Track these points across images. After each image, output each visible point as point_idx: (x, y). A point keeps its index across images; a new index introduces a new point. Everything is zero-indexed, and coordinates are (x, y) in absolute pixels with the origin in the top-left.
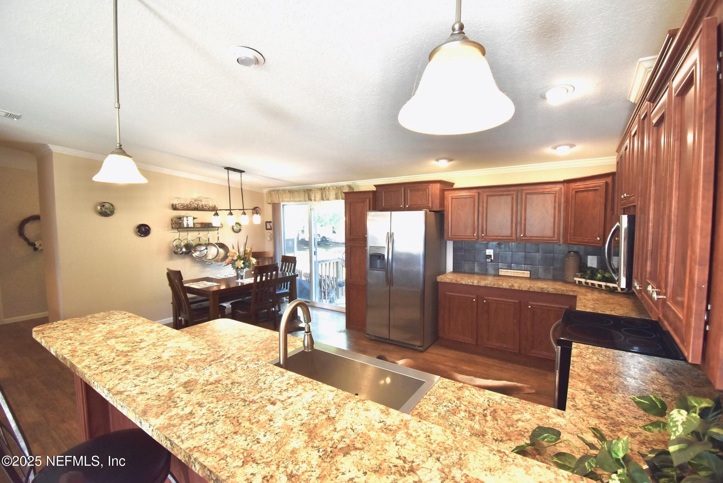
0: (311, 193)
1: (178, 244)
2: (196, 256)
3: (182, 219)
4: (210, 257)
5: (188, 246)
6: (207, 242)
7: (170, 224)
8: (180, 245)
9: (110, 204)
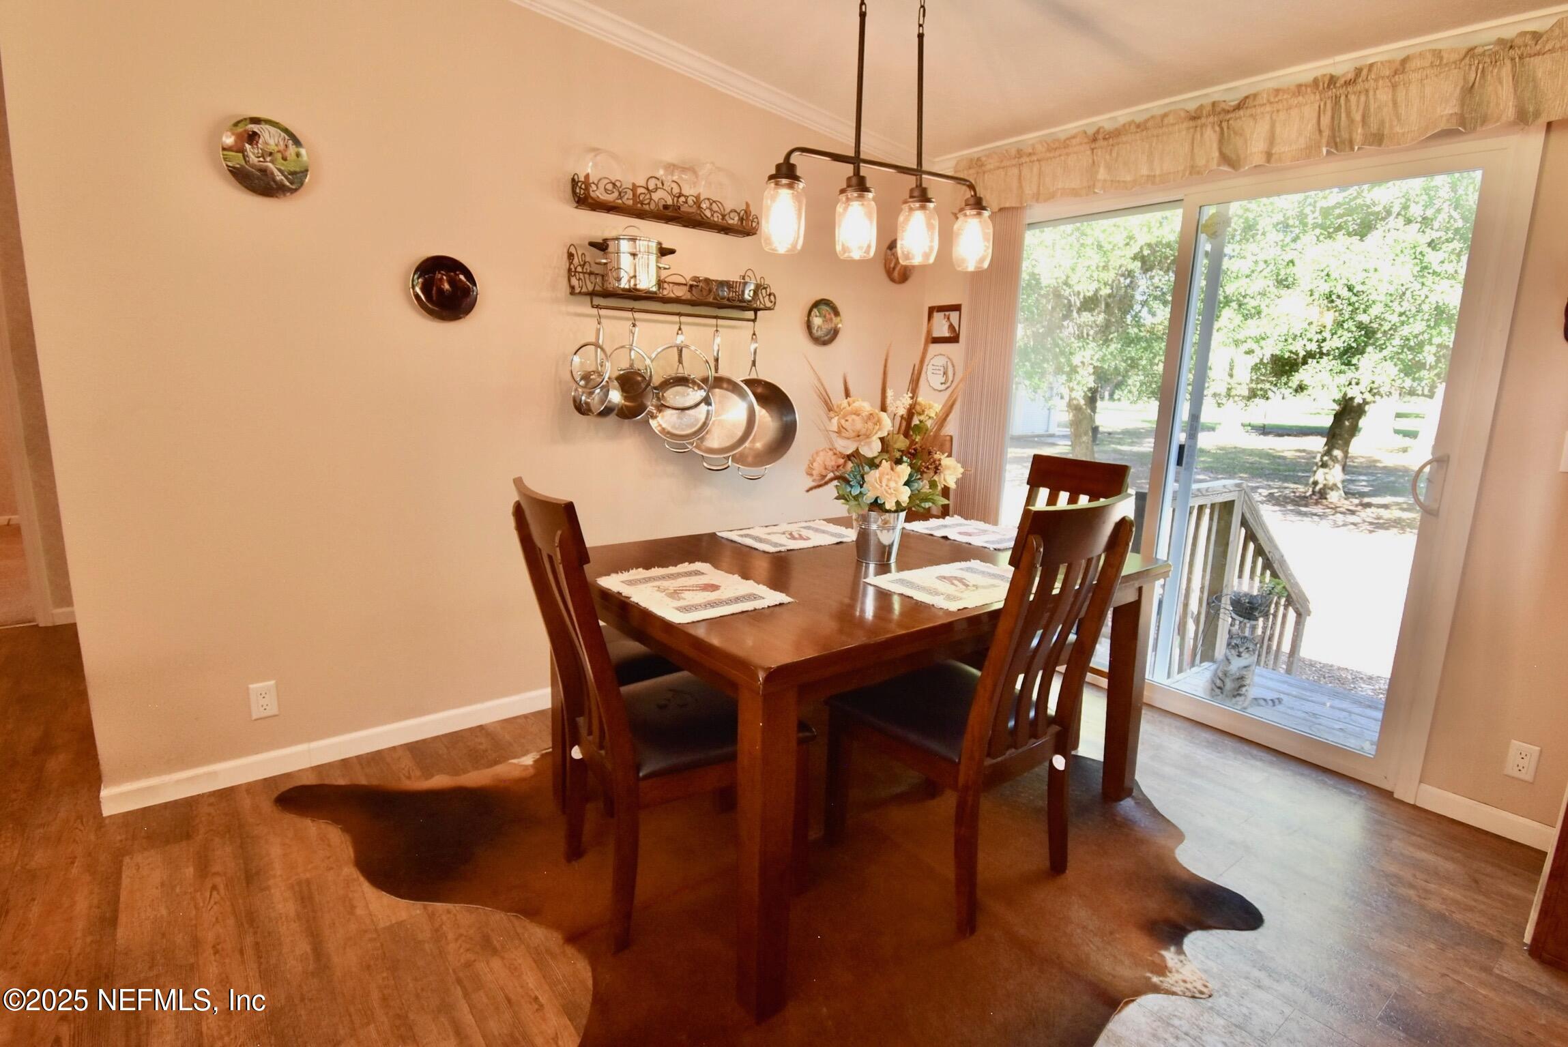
0: (1242, 122)
1: (591, 367)
2: (663, 430)
3: (612, 246)
4: (715, 440)
5: (631, 382)
6: (712, 374)
7: (564, 272)
8: (600, 375)
9: (286, 131)
